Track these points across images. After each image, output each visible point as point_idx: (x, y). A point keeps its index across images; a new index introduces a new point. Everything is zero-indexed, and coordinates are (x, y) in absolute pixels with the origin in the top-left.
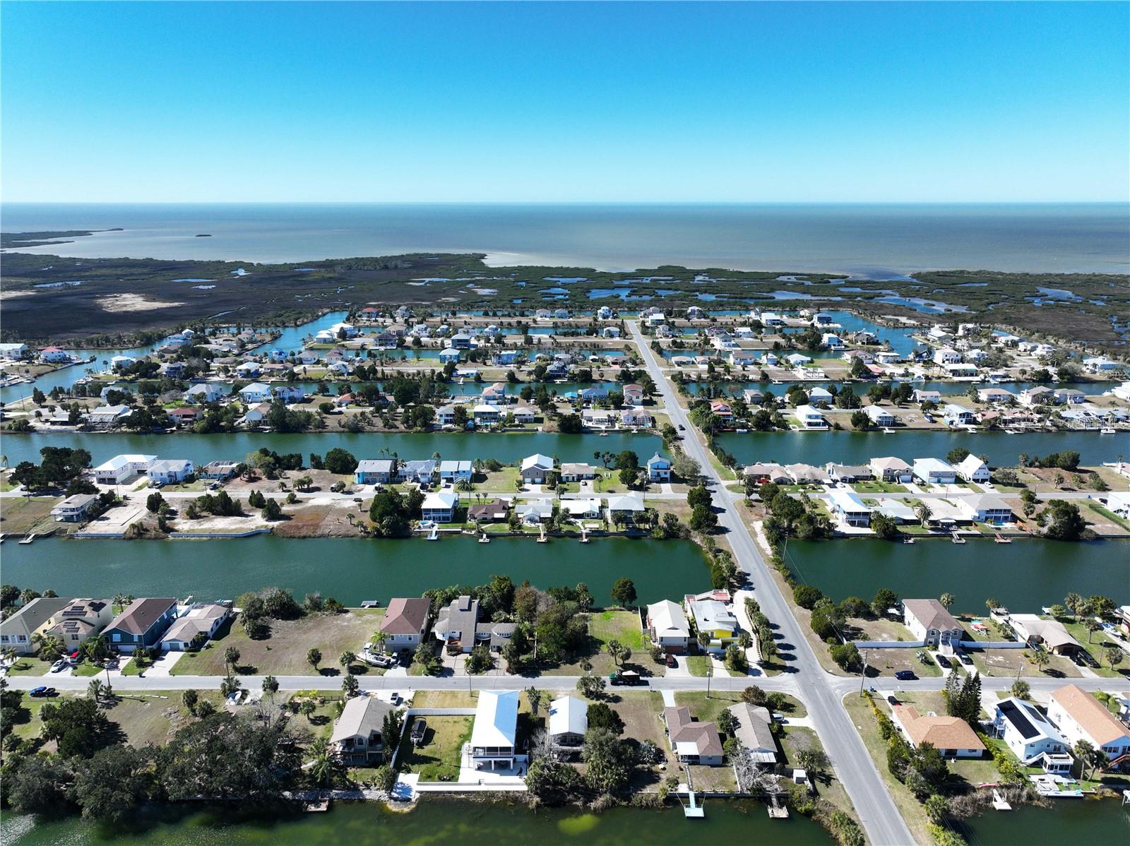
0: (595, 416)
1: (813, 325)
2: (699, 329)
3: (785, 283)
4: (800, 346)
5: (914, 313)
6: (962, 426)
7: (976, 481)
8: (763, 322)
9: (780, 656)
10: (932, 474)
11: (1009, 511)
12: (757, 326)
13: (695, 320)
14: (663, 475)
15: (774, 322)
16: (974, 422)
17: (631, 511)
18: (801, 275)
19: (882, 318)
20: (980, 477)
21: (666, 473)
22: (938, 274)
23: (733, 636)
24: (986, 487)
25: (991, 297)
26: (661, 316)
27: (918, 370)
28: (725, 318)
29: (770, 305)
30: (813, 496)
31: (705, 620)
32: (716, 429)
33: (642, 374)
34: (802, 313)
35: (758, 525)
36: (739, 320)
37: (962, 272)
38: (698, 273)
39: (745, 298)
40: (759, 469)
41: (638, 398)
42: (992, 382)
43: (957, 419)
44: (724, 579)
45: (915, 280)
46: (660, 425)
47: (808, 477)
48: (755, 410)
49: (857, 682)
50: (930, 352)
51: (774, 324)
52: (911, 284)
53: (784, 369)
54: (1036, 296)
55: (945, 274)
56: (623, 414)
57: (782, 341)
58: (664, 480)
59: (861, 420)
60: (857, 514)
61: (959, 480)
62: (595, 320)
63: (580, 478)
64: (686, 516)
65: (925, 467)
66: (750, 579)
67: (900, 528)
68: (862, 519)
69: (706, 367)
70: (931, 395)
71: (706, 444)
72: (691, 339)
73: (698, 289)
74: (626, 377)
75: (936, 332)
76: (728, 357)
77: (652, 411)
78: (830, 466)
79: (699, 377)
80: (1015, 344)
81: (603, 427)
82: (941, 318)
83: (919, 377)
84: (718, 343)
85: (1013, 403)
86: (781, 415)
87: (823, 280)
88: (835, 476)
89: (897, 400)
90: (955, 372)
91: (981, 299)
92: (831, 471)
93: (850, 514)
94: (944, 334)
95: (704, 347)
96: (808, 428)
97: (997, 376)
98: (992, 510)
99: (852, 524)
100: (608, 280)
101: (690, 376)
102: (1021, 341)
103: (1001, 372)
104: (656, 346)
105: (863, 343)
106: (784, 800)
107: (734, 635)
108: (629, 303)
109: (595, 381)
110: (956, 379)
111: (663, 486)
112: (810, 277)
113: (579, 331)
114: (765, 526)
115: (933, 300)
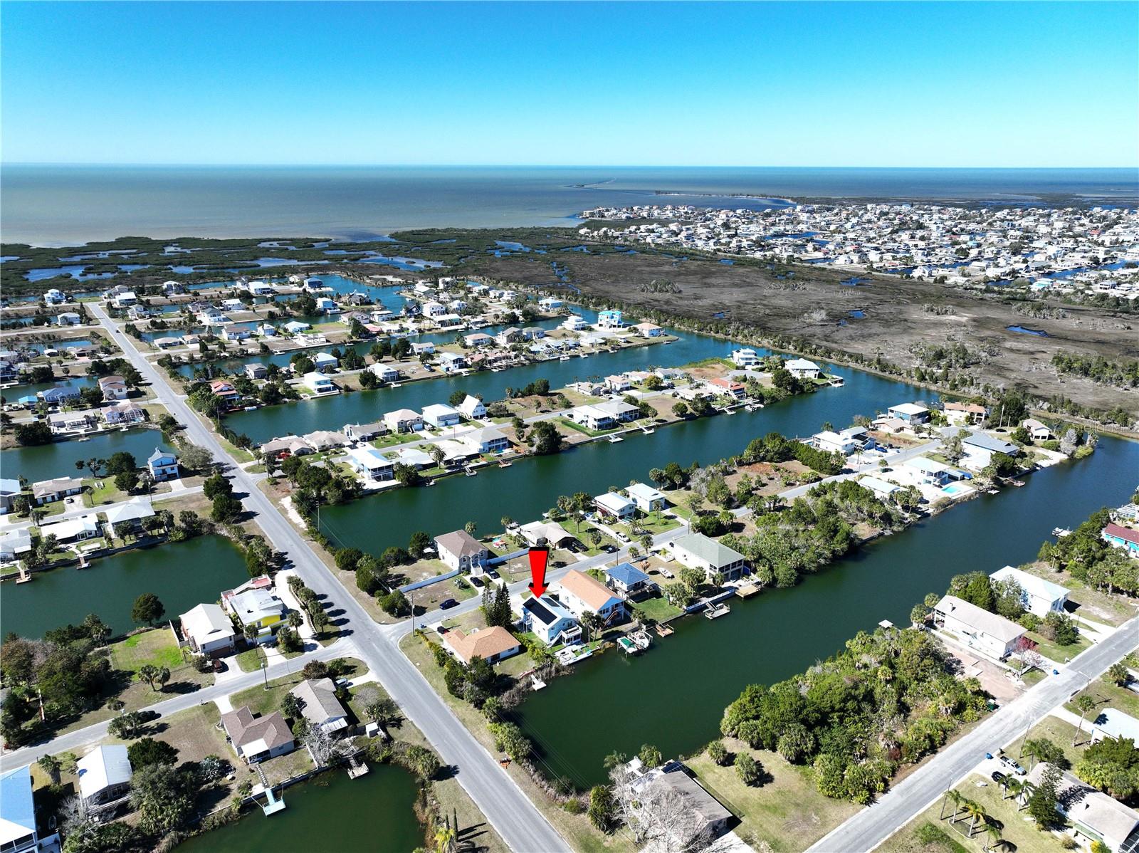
0: (66, 420)
1: (304, 290)
2: (181, 305)
3: (268, 250)
4: (295, 313)
5: (398, 271)
6: (457, 371)
7: (476, 418)
8: (252, 291)
9: (333, 623)
10: (440, 419)
11: (506, 438)
12: (246, 297)
13: (174, 296)
14: (169, 472)
15: (264, 291)
16: (465, 365)
17: (138, 520)
18: (283, 240)
19: (370, 279)
20: (479, 414)
21: (172, 469)
22: (412, 232)
23: (281, 619)
24: (484, 421)
25: (462, 253)
26: (131, 295)
27: (410, 325)
28: (209, 291)
29: (256, 274)
30: (337, 461)
31: (249, 612)
32: (221, 412)
33: (119, 363)
34: (291, 279)
35: (287, 502)
36: (225, 291)
37: (433, 230)
38: (168, 243)
39: (228, 268)
40: (276, 444)
41: (120, 390)
42: (474, 328)
43: (451, 365)
44: (261, 564)
45: (393, 240)
46: (155, 417)
47: (328, 443)
48: (262, 384)
49: (407, 625)
50: (419, 307)
51: (264, 293)
52: (391, 243)
53: (283, 338)
54: (496, 249)
55: (419, 233)
56: (105, 412)
57: (276, 310)
58: (172, 477)
59: (368, 379)
60: (381, 469)
61: (463, 420)
62: (43, 306)
63: (62, 495)
64: (205, 509)
65: (433, 413)
66: (288, 557)
67: (422, 474)
68: (386, 472)
69: (197, 346)
70: (426, 346)
71: (214, 429)
72: (174, 317)
73: (171, 261)
74: (100, 369)
75: (421, 287)
76: (221, 333)
77: (142, 403)
78: (347, 428)
79: (192, 358)
80: (486, 293)
81: (82, 431)
82: (424, 274)
83: (413, 331)
84: (205, 319)
85: (493, 345)
86: (289, 386)
87: (307, 244)
88: (354, 437)
89: (398, 355)
90: (443, 323)
91: (452, 254)
92: (351, 432)
93: (374, 470)
94: (428, 288)
95: (191, 325)
96: (319, 395)
97: (477, 323)
98: (493, 441)
99: (378, 479)
100: (51, 258)
101: (180, 358)
102: (490, 289)
103: (480, 318)
104: (131, 329)
105: (357, 304)
106: (361, 758)
107: (282, 617)
108: (86, 282)
109: (58, 379)
110: (445, 329)
111: (172, 483)
112: (293, 242)
113: (22, 321)
114: (294, 501)
115: (413, 257)
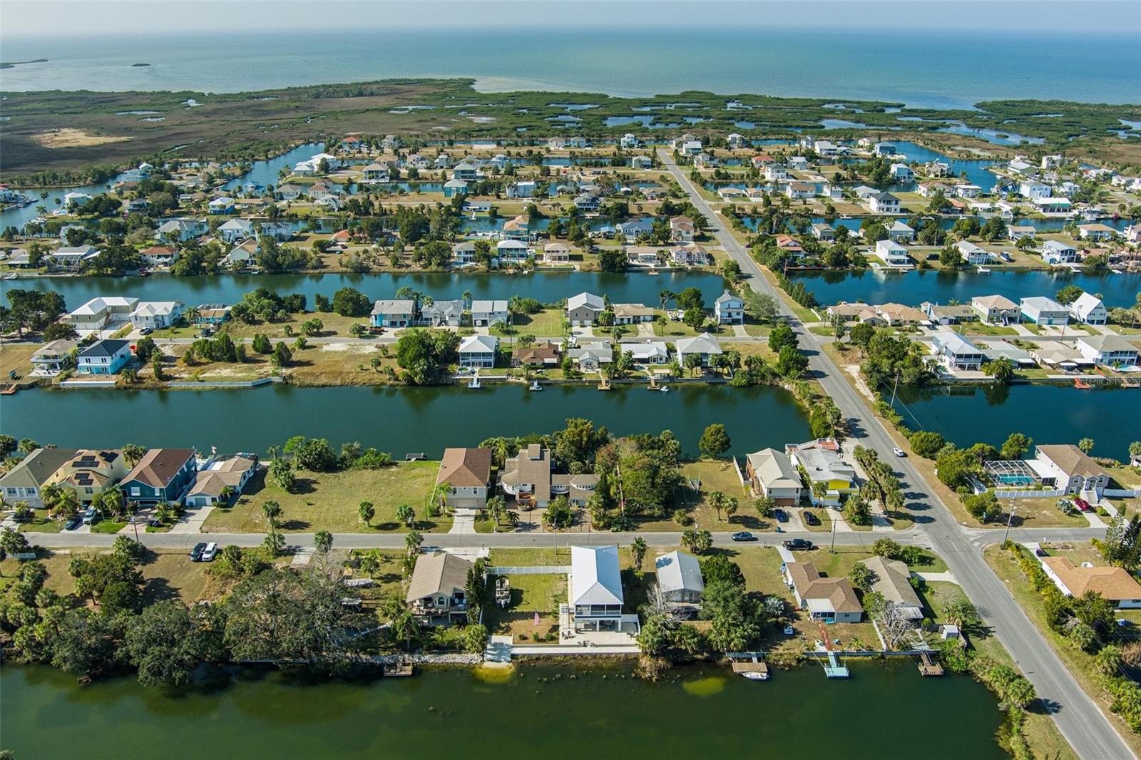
0: (641, 254)
1: (875, 155)
2: (745, 161)
3: (832, 112)
4: (865, 179)
5: (988, 146)
6: (1065, 264)
7: (1092, 322)
8: (817, 150)
9: (908, 506)
10: (1042, 314)
11: (1135, 353)
12: (811, 156)
13: (738, 151)
14: (735, 316)
15: (830, 152)
16: (1079, 260)
17: (706, 355)
18: (849, 102)
19: (952, 150)
20: (1096, 318)
21: (738, 314)
22: (1006, 104)
23: (850, 487)
24: (1105, 330)
25: (1071, 130)
26: (698, 145)
27: (1005, 207)
28: (771, 148)
29: (822, 134)
30: (912, 337)
31: (818, 469)
32: (787, 268)
33: (687, 206)
34: (861, 142)
35: (854, 370)
36: (789, 150)
37: (1032, 102)
38: (730, 99)
39: (791, 127)
40: (845, 308)
41: (688, 233)
42: (1088, 217)
43: (1058, 257)
45: (980, 110)
46: (720, 264)
47: (902, 318)
48: (829, 244)
49: (1000, 532)
50: (1016, 186)
51: (830, 154)
52: (976, 113)
53: (851, 202)
54: (1119, 129)
55: (1013, 104)
56: (673, 251)
57: (844, 174)
58: (736, 322)
59: (953, 257)
60: (968, 356)
61: (1072, 321)
62: (619, 148)
63: (637, 320)
64: (773, 360)
65: (1032, 307)
66: (861, 425)
67: (1016, 372)
68: (972, 362)
69: (761, 200)
70: (1029, 230)
71: (778, 283)
72: (736, 170)
73: (732, 117)
74: (670, 211)
75: (1018, 164)
76: (784, 189)
77: (708, 248)
78: (926, 306)
79: (755, 211)
80: (1107, 178)
81: (652, 265)
82: (1022, 148)
83: (1007, 212)
84: (769, 175)
85: (1121, 242)
86: (858, 251)
87: (879, 109)
89: (990, 236)
90: (1046, 207)
91: (1059, 131)
92: (928, 311)
93: (960, 356)
94: (1028, 166)
95: (754, 178)
96: (890, 266)
97: (1094, 212)
98: (1117, 352)
99: (962, 367)
100: (625, 107)
101: (743, 210)
102: (1116, 173)
103: (1098, 208)
104: (695, 177)
105: (936, 176)
106: (934, 657)
107: (852, 485)
108: (655, 131)
109: (631, 215)
110: (1048, 215)
111: (735, 327)
112: (860, 104)
113: (603, 161)
114: (863, 371)
115: (1005, 131)
